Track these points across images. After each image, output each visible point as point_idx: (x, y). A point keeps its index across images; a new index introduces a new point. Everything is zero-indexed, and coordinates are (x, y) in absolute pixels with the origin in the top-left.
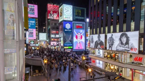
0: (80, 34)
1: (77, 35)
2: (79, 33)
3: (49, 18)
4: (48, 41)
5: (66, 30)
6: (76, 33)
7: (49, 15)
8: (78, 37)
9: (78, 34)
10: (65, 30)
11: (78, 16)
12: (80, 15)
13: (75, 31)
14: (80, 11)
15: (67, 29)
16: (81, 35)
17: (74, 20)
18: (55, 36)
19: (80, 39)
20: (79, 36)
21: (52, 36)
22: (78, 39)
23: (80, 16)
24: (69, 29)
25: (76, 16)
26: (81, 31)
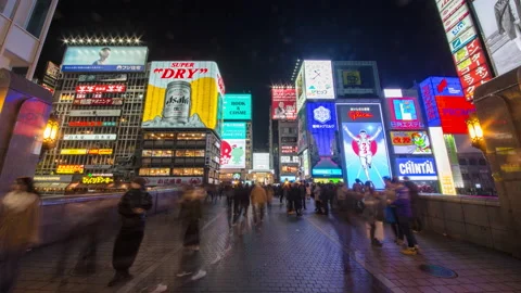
0: (368, 136)
1: (356, 139)
2: (363, 135)
3: (275, 117)
4: (273, 172)
5: (318, 126)
6: (350, 134)
7: (276, 110)
8: (361, 147)
9: (359, 137)
10: (314, 126)
11: (354, 86)
12: (359, 82)
13: (346, 129)
14: (357, 74)
15: (318, 123)
16: (372, 139)
17: (339, 97)
18: (291, 159)
19: (369, 152)
20: (364, 142)
21: (284, 159)
22: (361, 153)
23: (361, 87)
24: (328, 123)
25: (345, 87)
26: (370, 127)
